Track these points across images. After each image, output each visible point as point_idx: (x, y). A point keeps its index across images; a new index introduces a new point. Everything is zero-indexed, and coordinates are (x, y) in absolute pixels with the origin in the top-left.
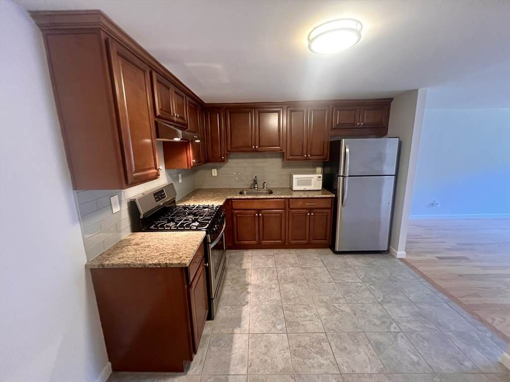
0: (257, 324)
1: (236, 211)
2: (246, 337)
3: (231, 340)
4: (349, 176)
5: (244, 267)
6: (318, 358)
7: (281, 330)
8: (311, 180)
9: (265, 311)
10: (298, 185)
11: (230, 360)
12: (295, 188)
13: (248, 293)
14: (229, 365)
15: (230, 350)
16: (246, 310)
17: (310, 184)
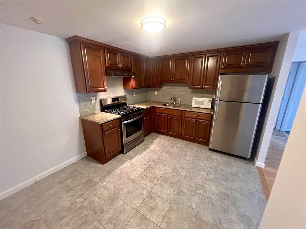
0: (137, 162)
1: (157, 113)
2: (129, 164)
3: (124, 163)
4: (220, 101)
5: (154, 141)
6: (148, 182)
7: (144, 168)
8: (204, 102)
9: (145, 159)
10: (196, 104)
11: (118, 168)
12: (193, 106)
13: (145, 151)
14: (116, 169)
15: (121, 165)
16: (139, 156)
17: (203, 104)
